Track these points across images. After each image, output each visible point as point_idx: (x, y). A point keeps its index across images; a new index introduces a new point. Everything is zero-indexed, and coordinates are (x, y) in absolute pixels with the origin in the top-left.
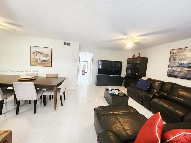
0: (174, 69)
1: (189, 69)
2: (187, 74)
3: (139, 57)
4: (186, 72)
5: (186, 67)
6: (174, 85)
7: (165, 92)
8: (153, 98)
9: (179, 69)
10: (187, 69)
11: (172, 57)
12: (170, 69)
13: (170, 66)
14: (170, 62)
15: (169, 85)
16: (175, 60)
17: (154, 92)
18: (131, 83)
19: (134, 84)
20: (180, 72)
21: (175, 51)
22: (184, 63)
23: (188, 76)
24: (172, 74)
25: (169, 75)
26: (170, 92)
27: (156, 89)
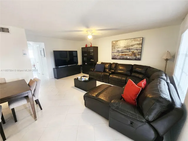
0: (115, 54)
1: (122, 54)
2: (121, 56)
3: (91, 46)
4: (121, 55)
5: (120, 52)
6: (116, 64)
7: (113, 69)
8: (110, 75)
9: (117, 54)
10: (121, 54)
11: (113, 46)
12: (113, 54)
13: (113, 52)
14: (112, 50)
15: (114, 65)
16: (115, 48)
17: (107, 71)
18: (91, 69)
19: (93, 69)
20: (118, 55)
21: (114, 42)
22: (120, 50)
23: (122, 58)
24: (114, 57)
25: (113, 59)
26: (116, 69)
27: (107, 69)
